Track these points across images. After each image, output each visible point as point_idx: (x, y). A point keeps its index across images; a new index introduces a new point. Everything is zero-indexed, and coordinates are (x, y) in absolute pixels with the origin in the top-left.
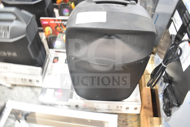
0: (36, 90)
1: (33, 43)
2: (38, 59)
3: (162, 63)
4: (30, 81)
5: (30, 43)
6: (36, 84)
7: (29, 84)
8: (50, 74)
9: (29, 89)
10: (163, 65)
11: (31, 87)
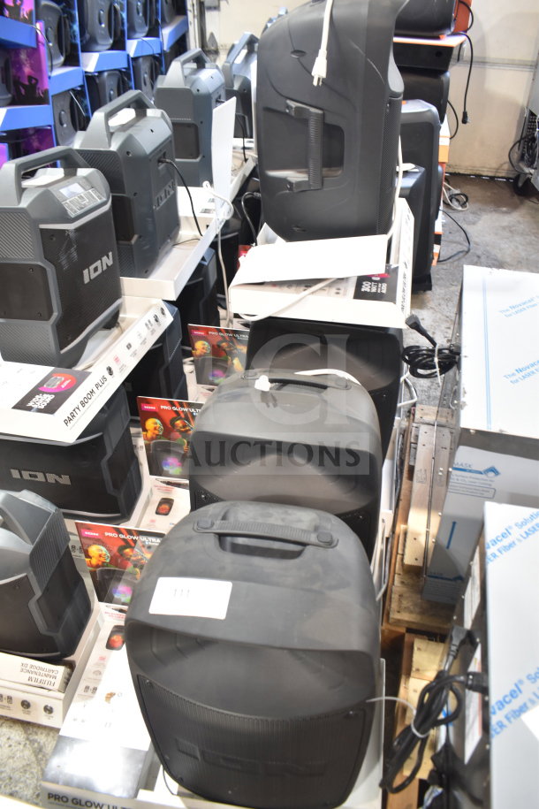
0: (42, 738)
1: (46, 591)
2: (59, 636)
3: (412, 726)
4: (26, 704)
5: (38, 593)
6: (44, 720)
7: (20, 714)
8: (91, 687)
9: (17, 734)
10: (414, 730)
11: (25, 725)
